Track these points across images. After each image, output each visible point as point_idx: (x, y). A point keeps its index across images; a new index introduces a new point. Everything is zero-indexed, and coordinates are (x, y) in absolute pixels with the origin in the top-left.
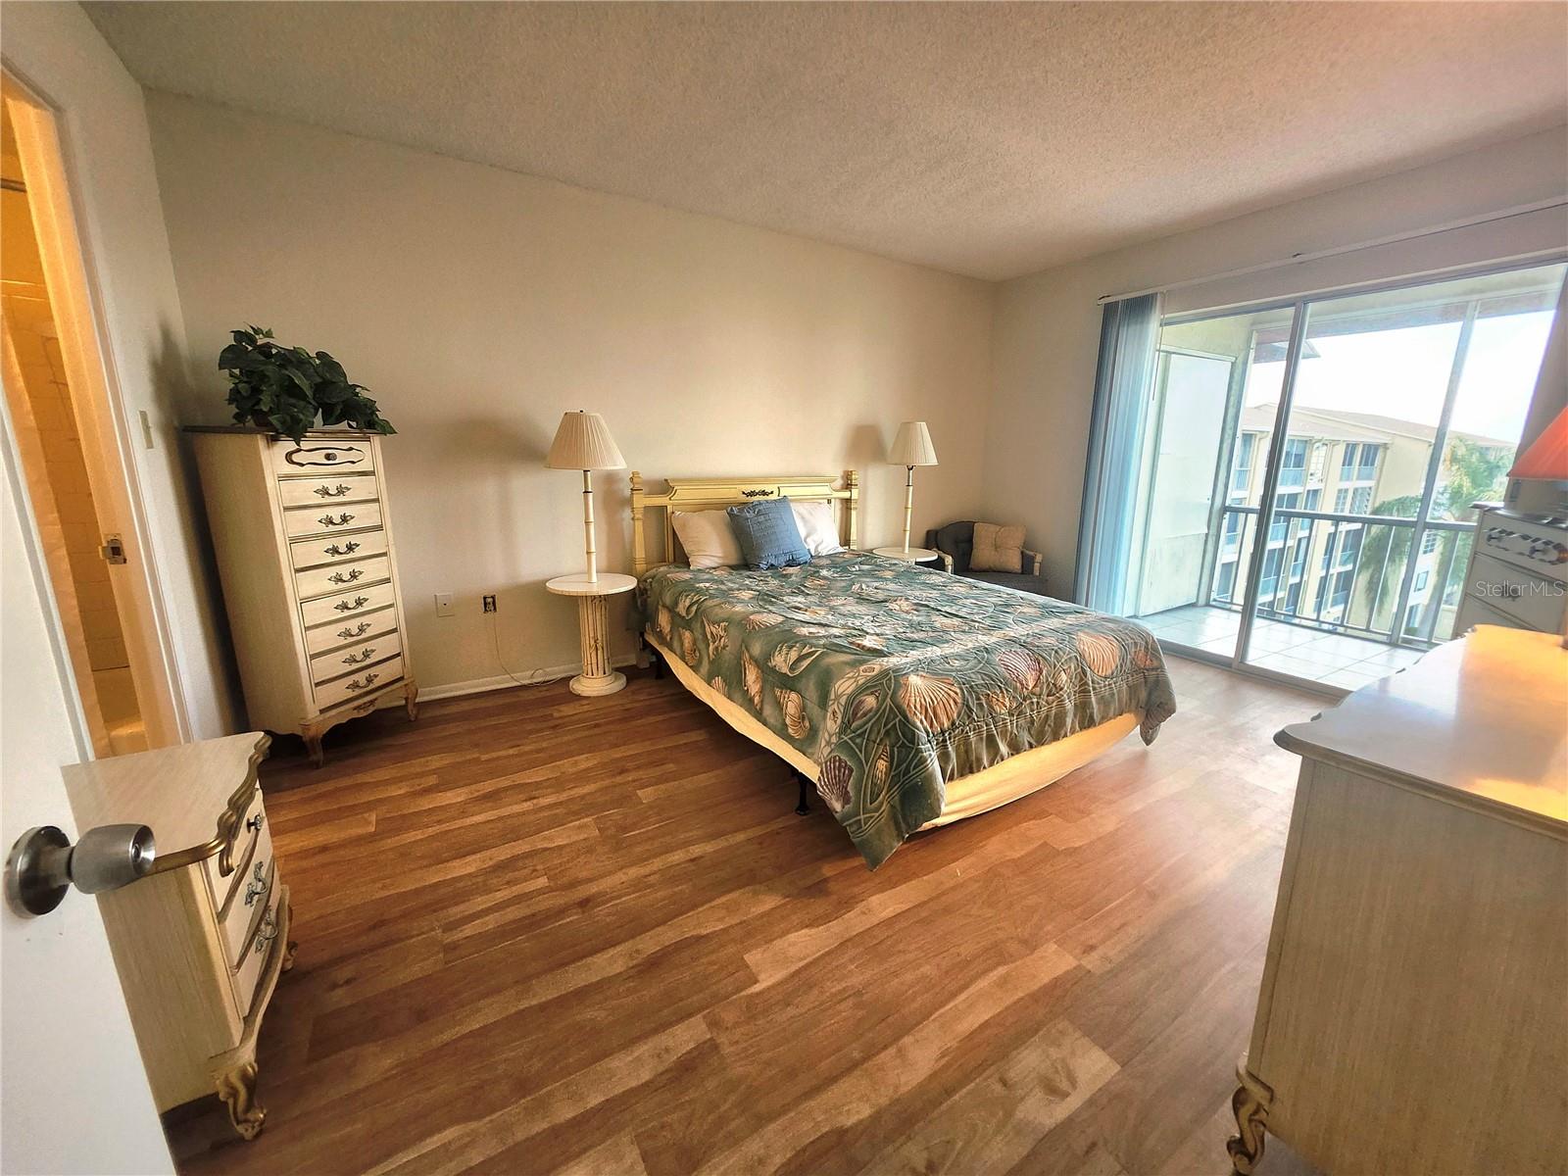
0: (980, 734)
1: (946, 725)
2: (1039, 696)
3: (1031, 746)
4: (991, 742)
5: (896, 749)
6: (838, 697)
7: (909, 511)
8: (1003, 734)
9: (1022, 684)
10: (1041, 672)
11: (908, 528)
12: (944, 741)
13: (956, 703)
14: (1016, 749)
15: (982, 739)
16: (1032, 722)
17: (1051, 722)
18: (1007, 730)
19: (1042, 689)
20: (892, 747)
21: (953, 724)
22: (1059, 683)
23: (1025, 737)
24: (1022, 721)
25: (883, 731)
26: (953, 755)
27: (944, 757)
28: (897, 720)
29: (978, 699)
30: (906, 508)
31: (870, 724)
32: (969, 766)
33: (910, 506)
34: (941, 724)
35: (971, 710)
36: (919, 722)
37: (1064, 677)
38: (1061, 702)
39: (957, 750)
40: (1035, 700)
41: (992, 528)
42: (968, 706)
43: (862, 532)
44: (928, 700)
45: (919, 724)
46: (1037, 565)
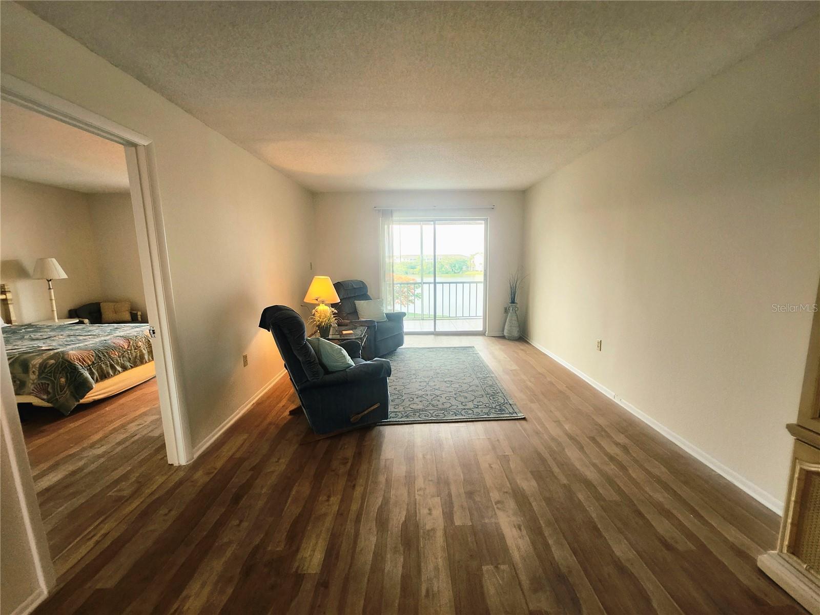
0: (106, 365)
1: (90, 363)
2: (131, 350)
3: (132, 367)
4: (112, 367)
5: (68, 374)
6: (34, 366)
7: (54, 301)
8: (118, 364)
9: (122, 347)
10: (130, 343)
11: (55, 309)
12: (91, 368)
13: (93, 356)
14: (125, 369)
15: (108, 366)
16: (130, 359)
17: (138, 357)
18: (119, 363)
19: (131, 348)
20: (66, 373)
21: (93, 362)
22: (138, 345)
23: (128, 364)
24: (125, 359)
25: (60, 369)
26: (96, 372)
27: (92, 374)
28: (66, 364)
29: (103, 353)
30: (51, 300)
31: (53, 369)
32: (104, 376)
33: (53, 298)
34: (88, 363)
35: (101, 358)
36: (77, 363)
37: (140, 343)
38: (141, 351)
39: (97, 371)
40: (129, 352)
41: (111, 304)
42: (99, 356)
43: (19, 315)
44: (79, 356)
45: (77, 364)
46: (139, 316)
